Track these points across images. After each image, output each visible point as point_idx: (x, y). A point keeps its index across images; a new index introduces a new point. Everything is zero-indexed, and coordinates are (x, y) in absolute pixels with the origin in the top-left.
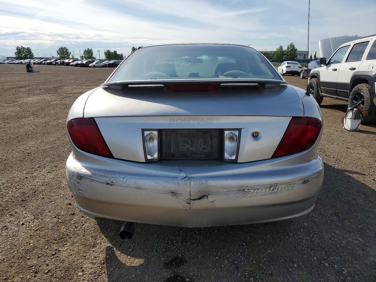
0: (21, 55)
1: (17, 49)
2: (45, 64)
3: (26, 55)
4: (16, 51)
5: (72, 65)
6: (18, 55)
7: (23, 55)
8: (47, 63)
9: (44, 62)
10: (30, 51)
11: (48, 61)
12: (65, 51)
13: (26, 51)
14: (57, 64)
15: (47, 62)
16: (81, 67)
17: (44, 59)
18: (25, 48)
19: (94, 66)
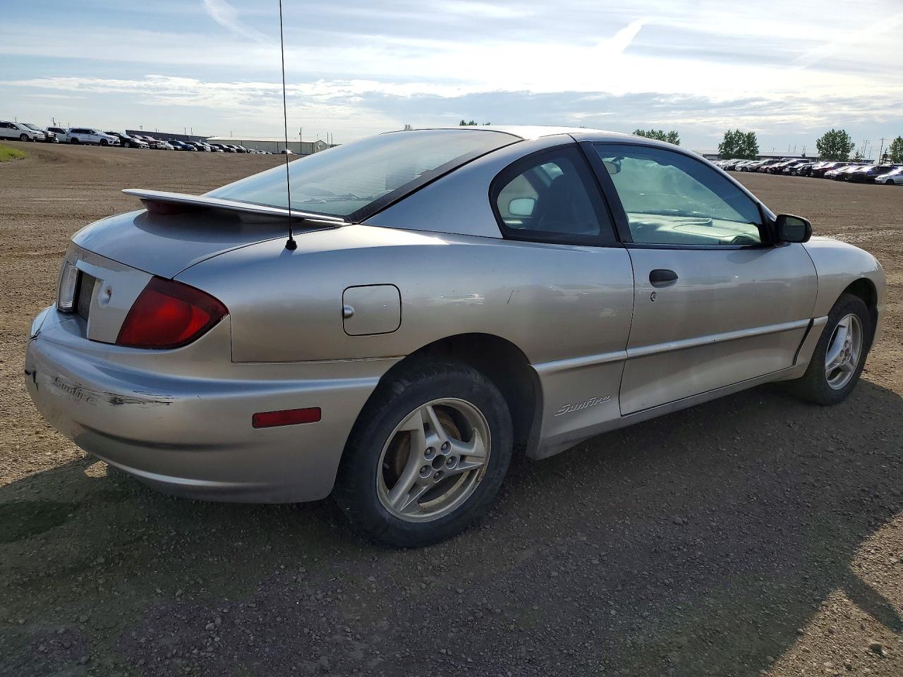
0: (732, 150)
1: (726, 138)
2: (765, 171)
3: (741, 150)
4: (722, 140)
5: (829, 177)
6: (725, 149)
7: (735, 150)
8: (771, 169)
9: (765, 167)
10: (752, 142)
11: (776, 165)
12: (838, 139)
13: (743, 140)
14: (794, 173)
15: (771, 167)
16: (850, 181)
17: (767, 160)
18: (742, 135)
19: (890, 182)
